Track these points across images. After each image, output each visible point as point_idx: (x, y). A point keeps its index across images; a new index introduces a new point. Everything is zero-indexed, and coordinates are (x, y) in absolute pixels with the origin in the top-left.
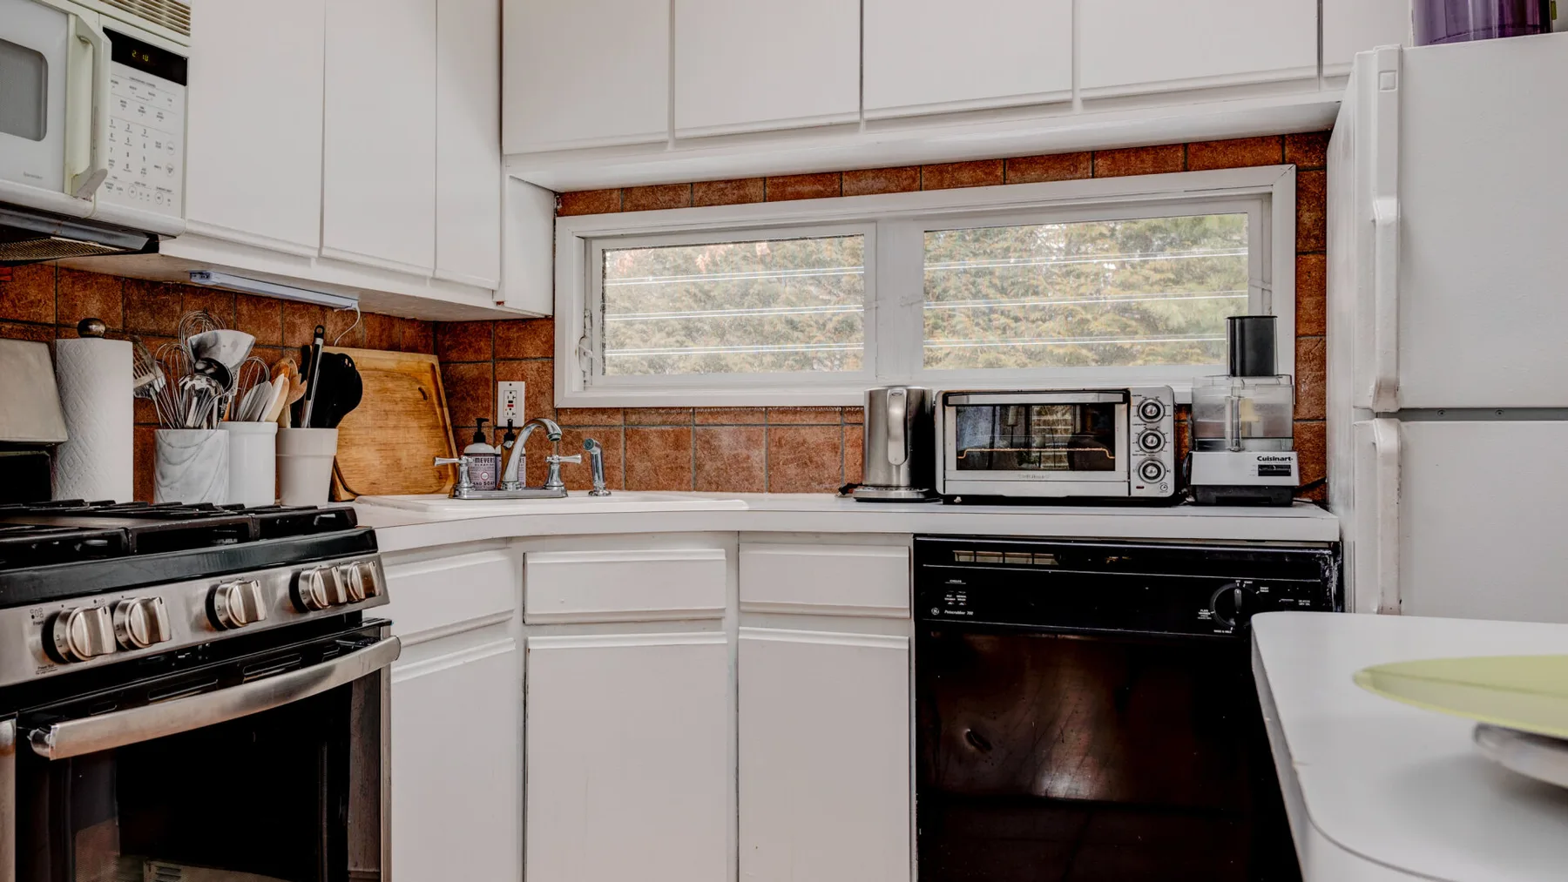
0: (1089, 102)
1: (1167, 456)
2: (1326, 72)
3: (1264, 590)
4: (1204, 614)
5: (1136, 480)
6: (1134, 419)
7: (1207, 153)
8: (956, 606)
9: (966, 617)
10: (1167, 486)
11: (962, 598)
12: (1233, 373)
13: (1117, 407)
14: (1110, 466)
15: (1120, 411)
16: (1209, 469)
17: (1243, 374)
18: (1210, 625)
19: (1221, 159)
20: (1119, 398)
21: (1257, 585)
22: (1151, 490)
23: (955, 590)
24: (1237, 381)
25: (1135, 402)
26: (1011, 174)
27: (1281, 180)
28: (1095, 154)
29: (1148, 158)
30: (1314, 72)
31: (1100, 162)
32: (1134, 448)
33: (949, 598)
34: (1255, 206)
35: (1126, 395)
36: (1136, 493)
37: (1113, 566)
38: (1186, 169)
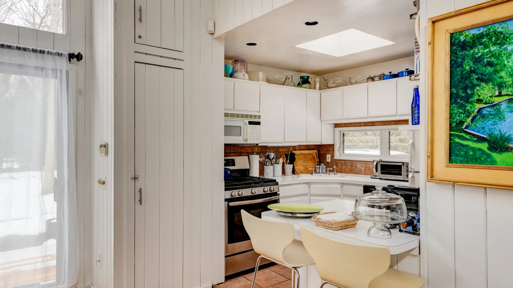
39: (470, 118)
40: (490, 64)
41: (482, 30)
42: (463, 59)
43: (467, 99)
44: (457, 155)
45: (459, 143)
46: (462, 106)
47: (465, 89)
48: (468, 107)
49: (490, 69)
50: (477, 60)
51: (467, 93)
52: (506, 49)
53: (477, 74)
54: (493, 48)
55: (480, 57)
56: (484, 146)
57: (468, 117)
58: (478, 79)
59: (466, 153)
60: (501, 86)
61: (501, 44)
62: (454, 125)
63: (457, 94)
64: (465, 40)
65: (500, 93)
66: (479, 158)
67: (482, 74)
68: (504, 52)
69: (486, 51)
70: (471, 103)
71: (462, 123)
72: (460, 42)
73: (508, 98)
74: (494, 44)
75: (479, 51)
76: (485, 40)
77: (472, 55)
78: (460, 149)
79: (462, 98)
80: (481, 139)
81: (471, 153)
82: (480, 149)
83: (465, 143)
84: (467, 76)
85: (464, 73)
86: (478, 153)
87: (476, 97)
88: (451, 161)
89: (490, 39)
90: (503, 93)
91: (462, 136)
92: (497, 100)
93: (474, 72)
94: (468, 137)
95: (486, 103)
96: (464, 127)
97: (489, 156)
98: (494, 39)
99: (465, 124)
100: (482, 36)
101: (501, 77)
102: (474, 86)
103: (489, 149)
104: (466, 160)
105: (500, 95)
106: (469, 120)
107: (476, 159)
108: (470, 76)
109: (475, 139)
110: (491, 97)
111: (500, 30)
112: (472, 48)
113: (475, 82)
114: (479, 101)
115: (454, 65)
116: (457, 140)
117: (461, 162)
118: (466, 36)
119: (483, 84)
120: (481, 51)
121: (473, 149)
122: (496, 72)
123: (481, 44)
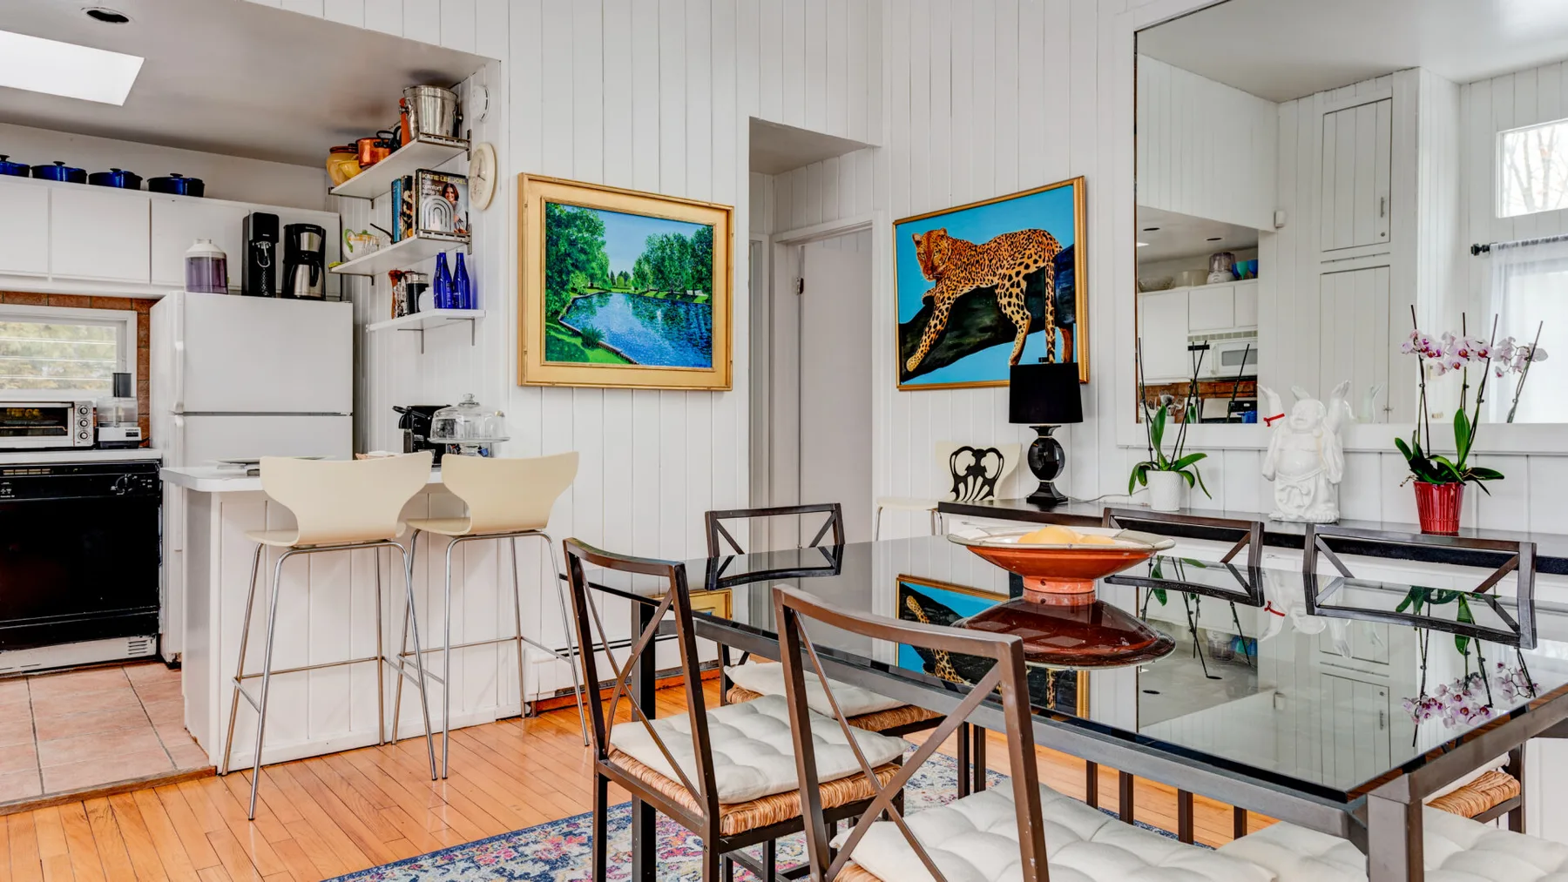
0: (54, 279)
1: (90, 430)
2: (153, 282)
3: (135, 477)
4: (113, 488)
5: (77, 439)
6: (76, 414)
7: (100, 301)
8: (6, 494)
9: (11, 498)
10: (90, 442)
11: (9, 490)
12: (115, 396)
13: (69, 410)
14: (66, 434)
15: (70, 412)
16: (106, 435)
17: (119, 396)
18: (116, 491)
19: (107, 306)
20: (70, 405)
21: (133, 476)
22: (83, 444)
23: (6, 487)
24: (117, 399)
25: (76, 407)
26: (6, 299)
27: (131, 317)
28: (49, 295)
29: (74, 300)
30: (148, 282)
31: (51, 299)
32: (76, 426)
33: (3, 491)
34: (120, 325)
35: (73, 403)
36: (77, 445)
37: (76, 473)
38: (91, 307)
39: (566, 308)
40: (583, 251)
41: (576, 210)
42: (558, 237)
43: (563, 284)
44: (552, 352)
45: (554, 337)
46: (556, 293)
47: (560, 273)
48: (564, 295)
49: (583, 257)
50: (572, 243)
51: (562, 279)
52: (596, 239)
53: (572, 259)
54: (586, 235)
55: (574, 240)
56: (578, 341)
57: (564, 307)
58: (573, 265)
59: (562, 348)
60: (592, 277)
61: (593, 233)
62: (549, 314)
63: (551, 277)
64: (559, 216)
65: (592, 285)
66: (574, 355)
67: (576, 260)
68: (595, 242)
69: (580, 235)
70: (567, 291)
71: (557, 313)
72: (555, 215)
73: (597, 291)
74: (587, 231)
75: (573, 232)
76: (578, 222)
77: (567, 236)
78: (555, 344)
79: (558, 283)
80: (576, 334)
81: (566, 349)
82: (575, 345)
83: (560, 336)
84: (562, 258)
85: (559, 254)
86: (573, 349)
87: (571, 285)
88: (547, 358)
89: (584, 223)
90: (594, 286)
91: (557, 329)
92: (589, 292)
93: (569, 255)
94: (563, 330)
95: (580, 294)
96: (559, 318)
97: (582, 352)
98: (586, 224)
99: (561, 315)
100: (575, 217)
101: (593, 269)
102: (568, 273)
103: (583, 344)
104: (561, 356)
105: (592, 287)
106: (565, 310)
107: (571, 356)
108: (565, 260)
109: (570, 333)
110: (584, 287)
111: (591, 217)
112: (567, 227)
113: (570, 268)
114: (574, 290)
115: (551, 242)
116: (553, 333)
117: (558, 359)
118: (561, 211)
119: (577, 272)
120: (576, 234)
121: (568, 344)
122: (588, 261)
123: (576, 226)
